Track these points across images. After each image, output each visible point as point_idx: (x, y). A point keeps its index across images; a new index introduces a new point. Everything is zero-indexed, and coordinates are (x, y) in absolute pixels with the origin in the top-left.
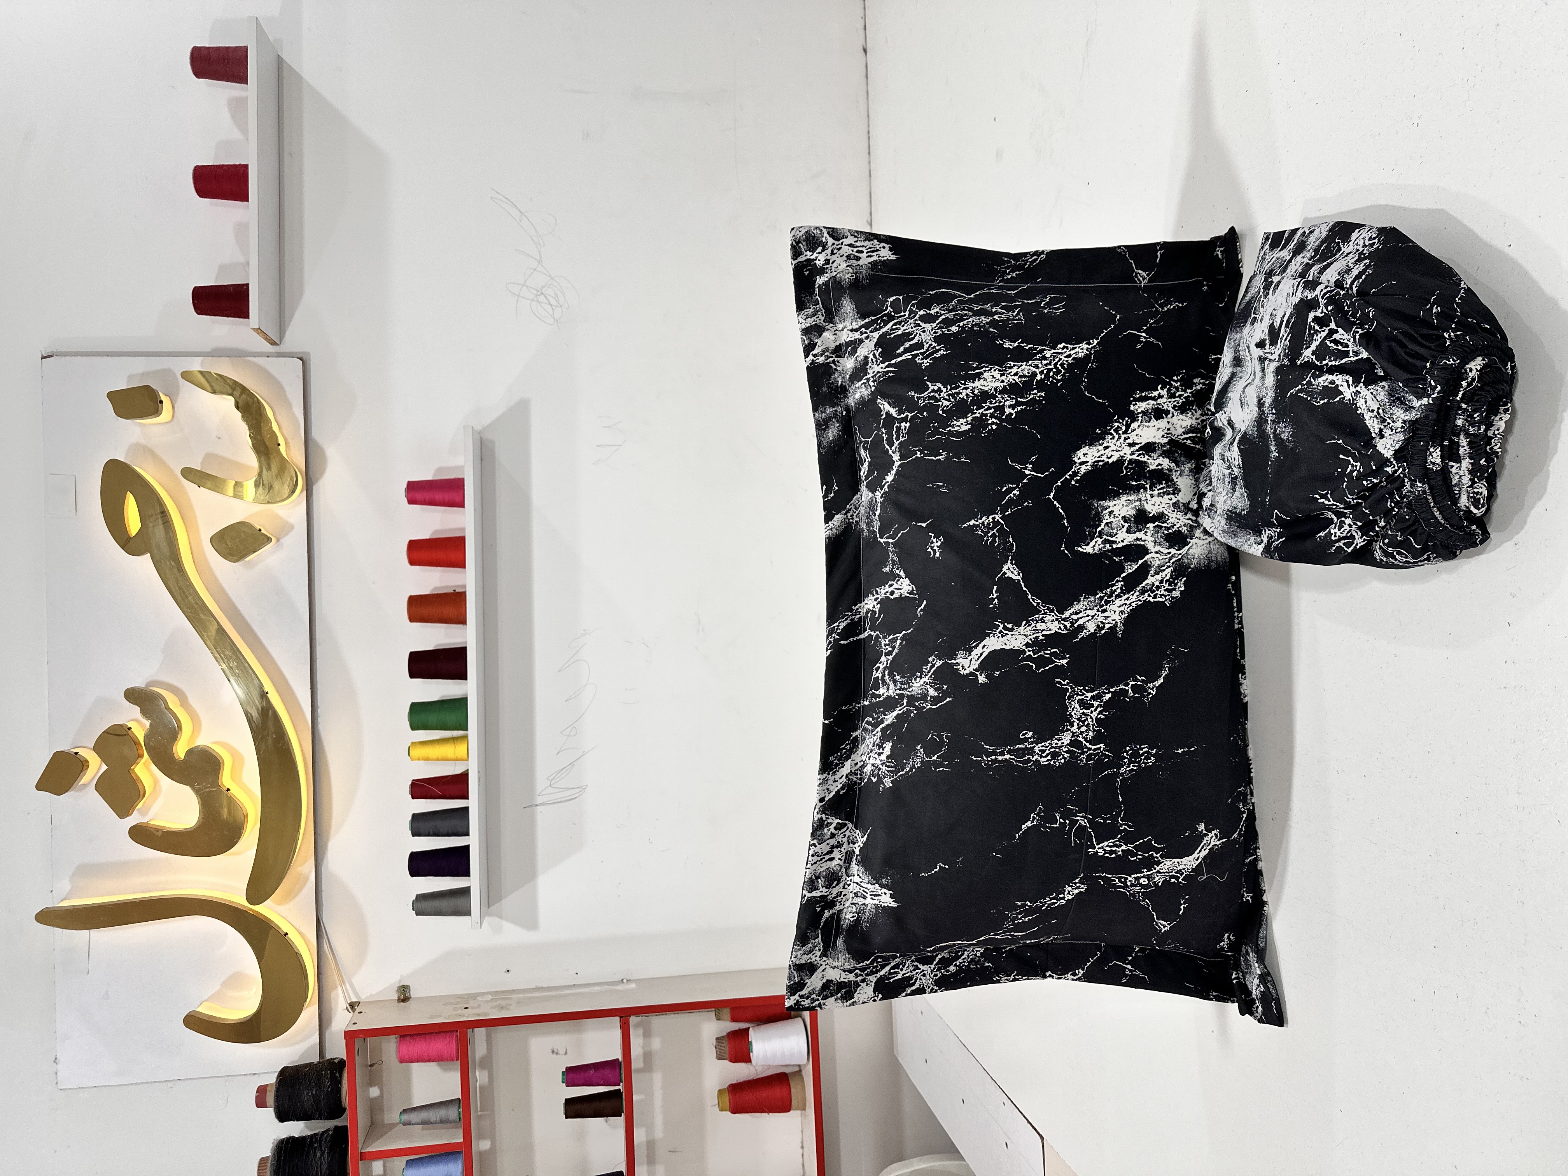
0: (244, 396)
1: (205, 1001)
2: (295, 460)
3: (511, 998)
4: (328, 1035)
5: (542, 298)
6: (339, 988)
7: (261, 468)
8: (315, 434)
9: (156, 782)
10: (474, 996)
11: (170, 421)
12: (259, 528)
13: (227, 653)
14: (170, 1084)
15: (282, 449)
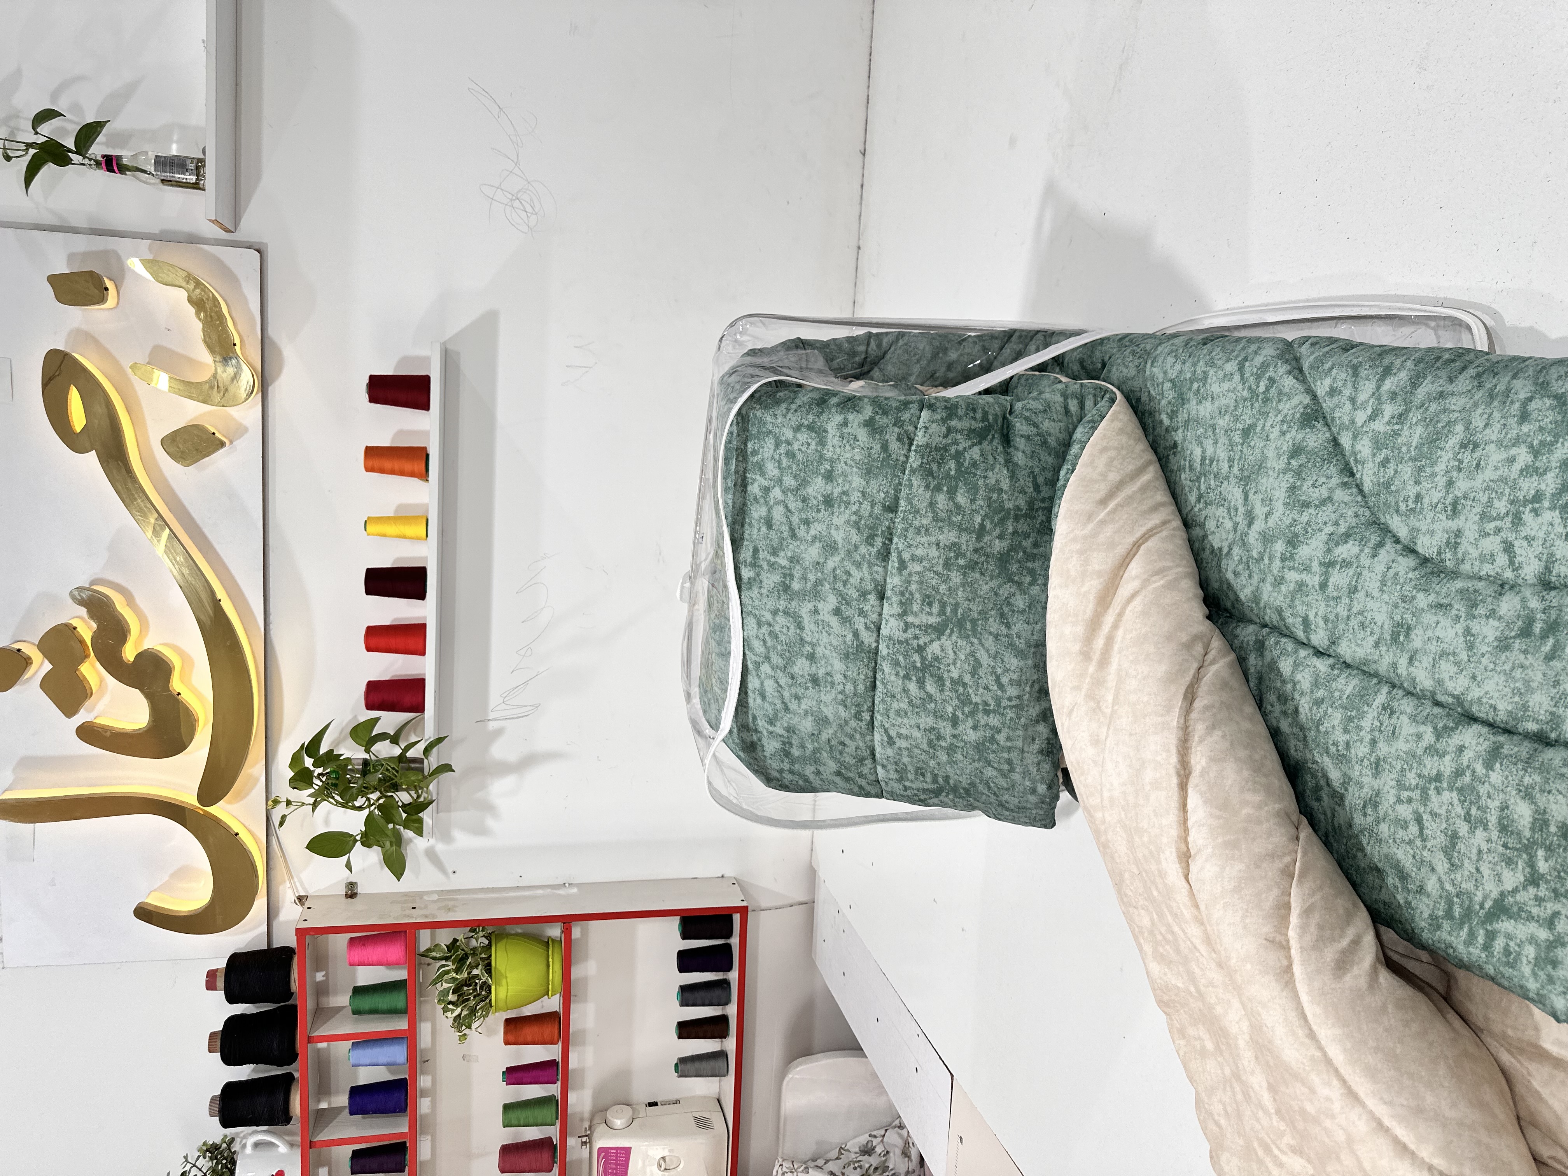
0: (198, 291)
1: (155, 890)
2: (250, 359)
3: (457, 899)
4: (275, 924)
5: (517, 204)
6: (288, 884)
7: (216, 369)
8: (271, 331)
9: (102, 680)
10: (420, 895)
11: (115, 308)
12: (213, 430)
13: (178, 559)
14: (118, 965)
15: (238, 348)
